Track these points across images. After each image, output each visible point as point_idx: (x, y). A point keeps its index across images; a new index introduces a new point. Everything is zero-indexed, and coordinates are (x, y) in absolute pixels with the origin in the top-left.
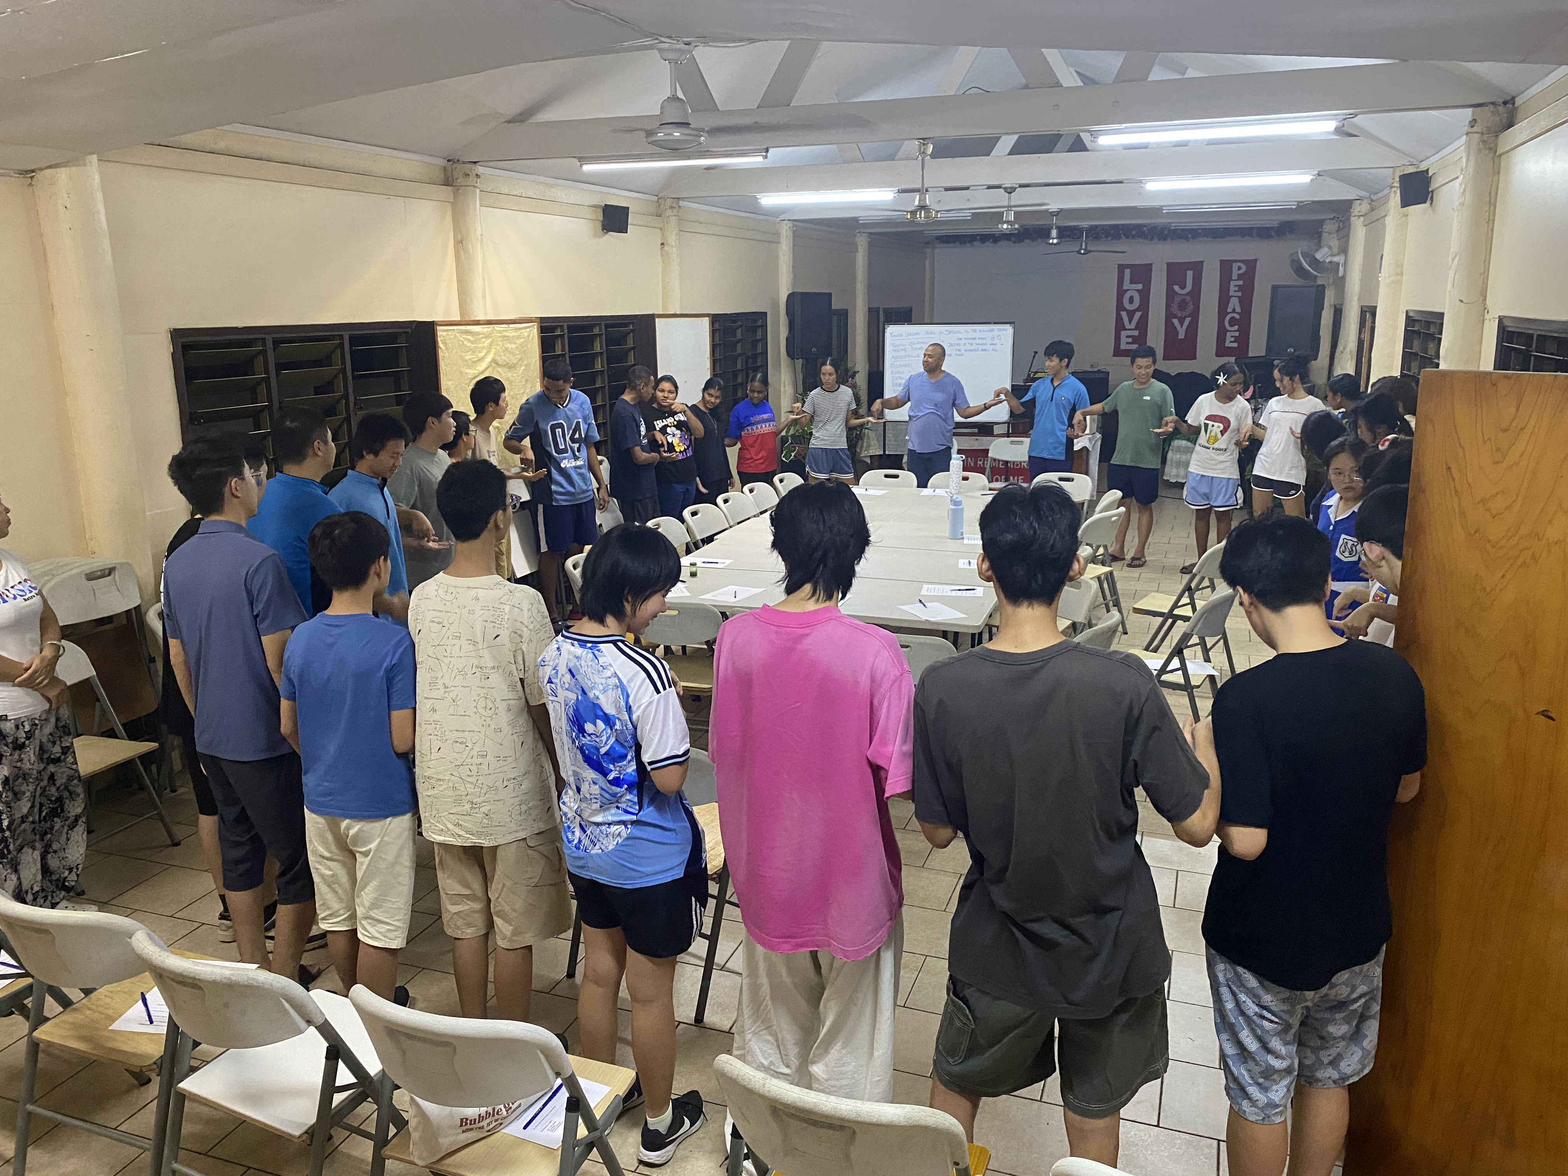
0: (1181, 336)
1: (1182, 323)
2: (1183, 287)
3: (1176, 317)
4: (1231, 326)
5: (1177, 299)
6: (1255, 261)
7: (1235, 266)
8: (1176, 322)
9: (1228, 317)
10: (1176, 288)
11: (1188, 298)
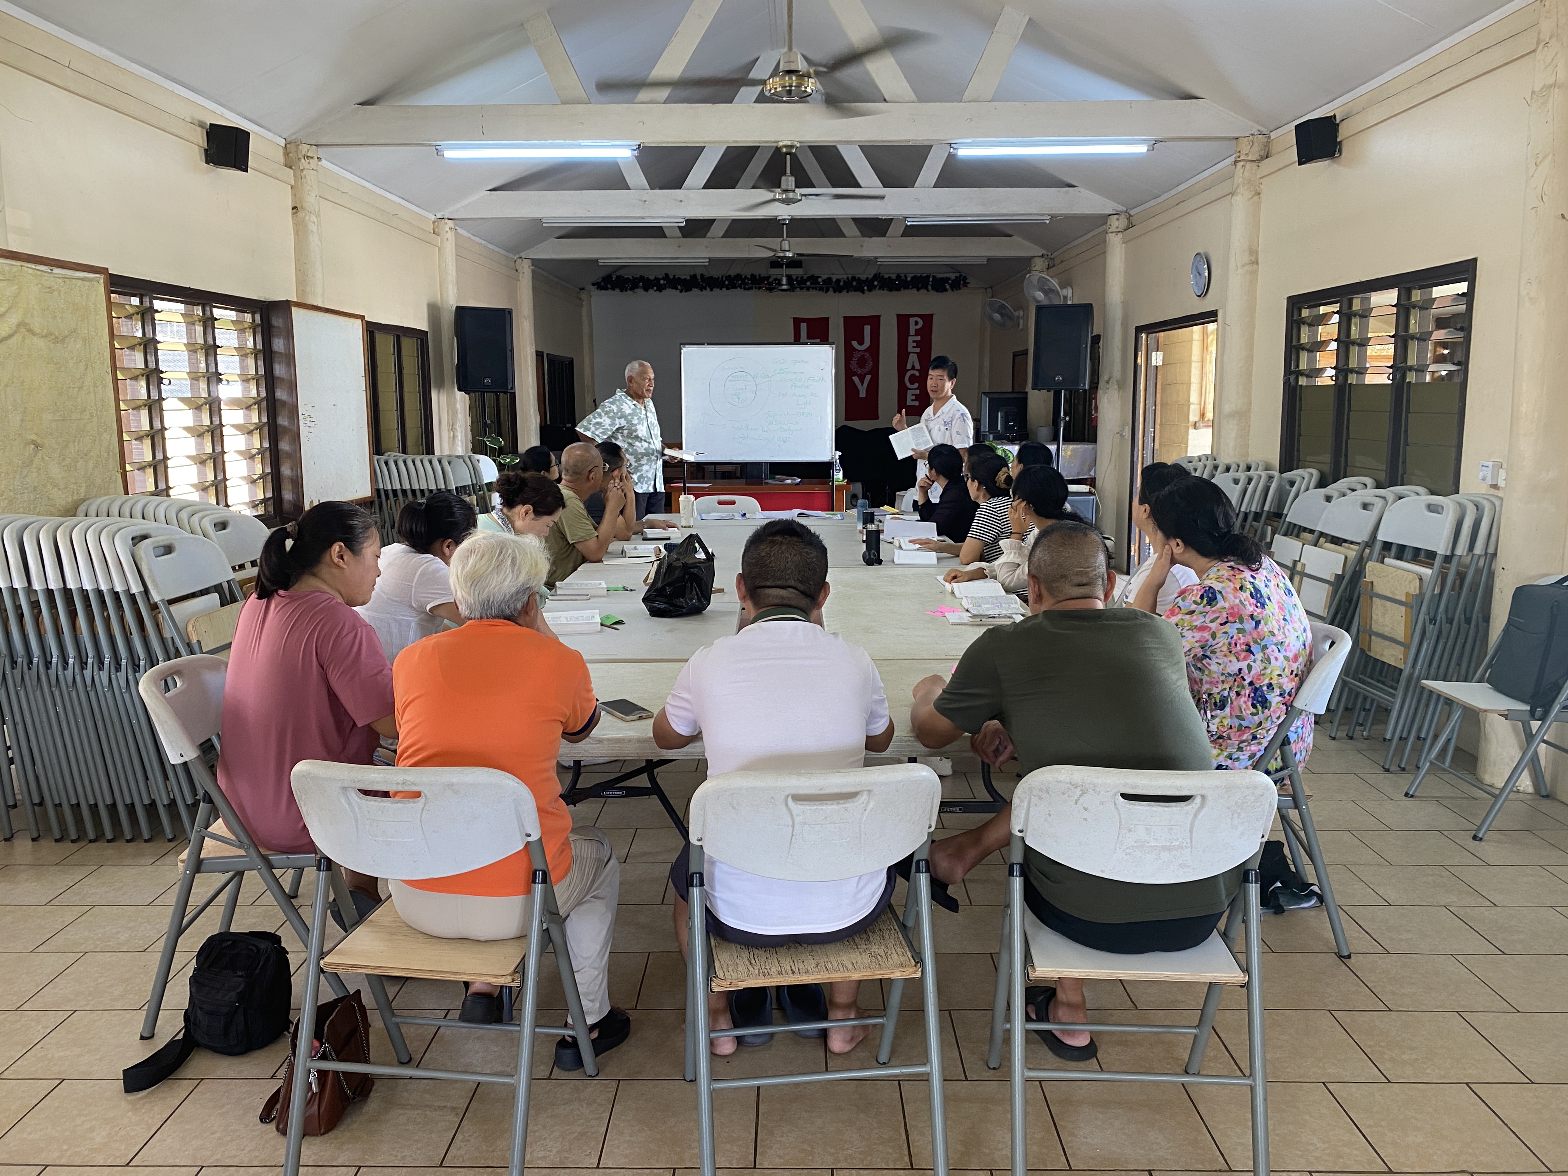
0: (863, 394)
1: (862, 383)
2: (861, 343)
3: (856, 374)
4: (912, 383)
5: (857, 355)
6: (932, 315)
7: (912, 320)
8: (856, 379)
9: (908, 374)
10: (855, 344)
11: (867, 354)
